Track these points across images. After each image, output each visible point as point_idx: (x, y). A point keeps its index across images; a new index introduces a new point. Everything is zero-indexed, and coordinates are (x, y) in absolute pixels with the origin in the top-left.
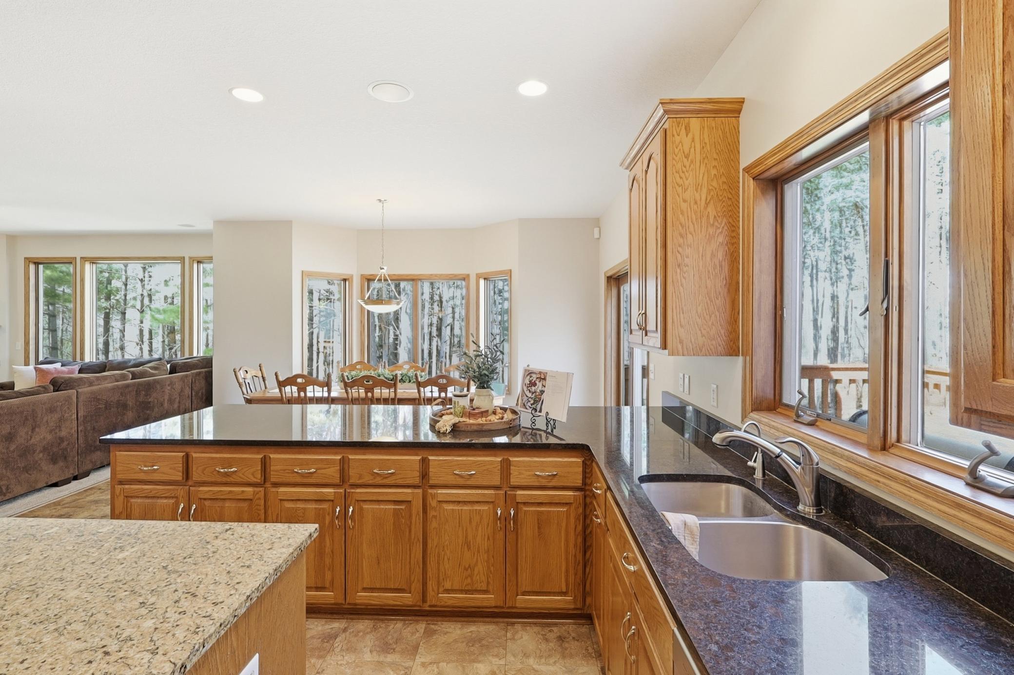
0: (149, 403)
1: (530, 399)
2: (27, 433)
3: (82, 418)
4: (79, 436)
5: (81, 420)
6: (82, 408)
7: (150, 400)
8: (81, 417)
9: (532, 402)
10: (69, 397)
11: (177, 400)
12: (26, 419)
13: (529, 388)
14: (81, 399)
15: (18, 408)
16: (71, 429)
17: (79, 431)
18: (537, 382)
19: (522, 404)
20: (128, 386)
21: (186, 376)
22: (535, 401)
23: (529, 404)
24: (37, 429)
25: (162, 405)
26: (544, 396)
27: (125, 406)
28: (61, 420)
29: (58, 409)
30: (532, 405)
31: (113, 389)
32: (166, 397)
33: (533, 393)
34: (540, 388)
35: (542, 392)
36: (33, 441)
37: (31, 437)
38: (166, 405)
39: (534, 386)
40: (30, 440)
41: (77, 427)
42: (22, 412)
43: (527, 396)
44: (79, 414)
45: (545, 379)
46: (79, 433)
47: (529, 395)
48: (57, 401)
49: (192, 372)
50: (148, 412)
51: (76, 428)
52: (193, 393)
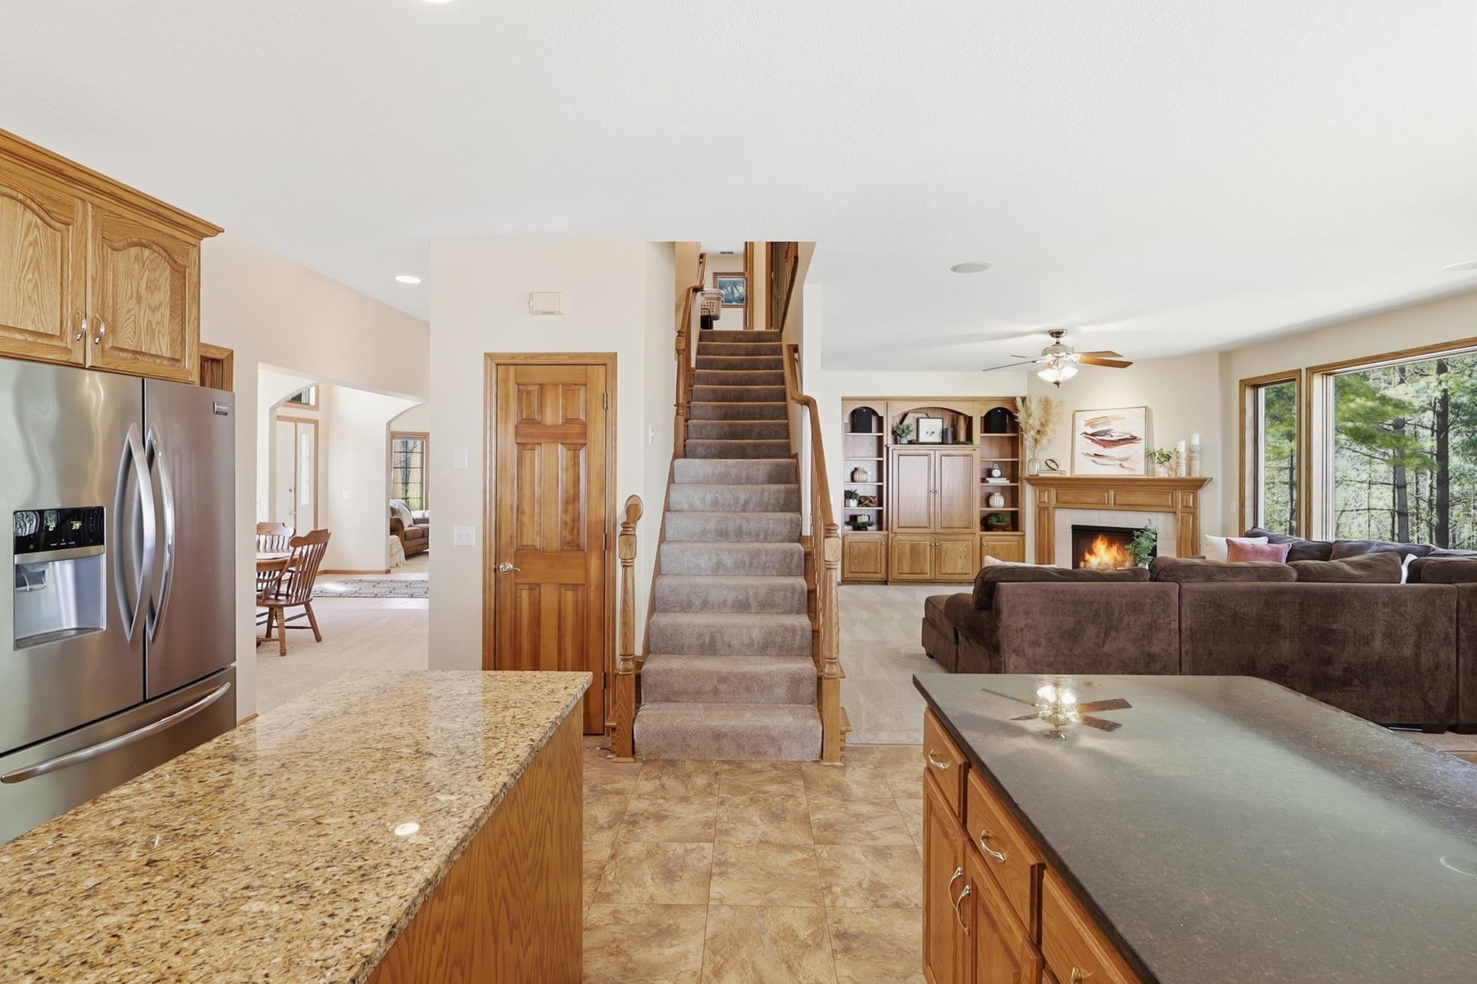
0: (1334, 631)
2: (1098, 635)
3: (1189, 632)
4: (1183, 659)
5: (1186, 634)
6: (1188, 614)
7: (1335, 626)
8: (1186, 630)
10: (1166, 594)
11: (1412, 640)
12: (1097, 614)
14: (1186, 600)
15: (1086, 596)
16: (1169, 645)
17: (1183, 652)
20: (1280, 592)
21: (1440, 592)
24: (1113, 633)
25: (1368, 643)
27: (1275, 628)
28: (1152, 626)
29: (1147, 609)
31: (1248, 593)
32: (1380, 628)
36: (1106, 648)
37: (1104, 642)
38: (1378, 643)
40: (1103, 646)
41: (1180, 644)
42: (1091, 603)
44: (1183, 625)
46: (1183, 656)
48: (1147, 596)
49: (1460, 585)
50: (1331, 649)
51: (1178, 645)
52: (1463, 635)
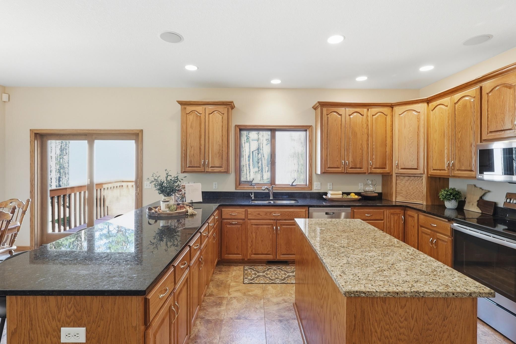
1: (179, 198)
9: (181, 198)
13: (178, 193)
18: (182, 190)
19: (175, 201)
22: (182, 198)
23: (179, 200)
26: (186, 195)
30: (181, 200)
33: (180, 195)
34: (184, 192)
35: (185, 193)
39: (181, 192)
43: (177, 197)
45: (185, 188)
47: (179, 196)
